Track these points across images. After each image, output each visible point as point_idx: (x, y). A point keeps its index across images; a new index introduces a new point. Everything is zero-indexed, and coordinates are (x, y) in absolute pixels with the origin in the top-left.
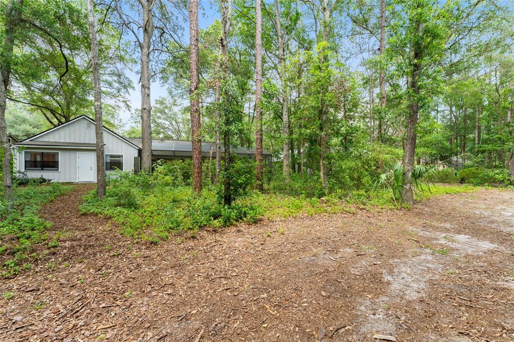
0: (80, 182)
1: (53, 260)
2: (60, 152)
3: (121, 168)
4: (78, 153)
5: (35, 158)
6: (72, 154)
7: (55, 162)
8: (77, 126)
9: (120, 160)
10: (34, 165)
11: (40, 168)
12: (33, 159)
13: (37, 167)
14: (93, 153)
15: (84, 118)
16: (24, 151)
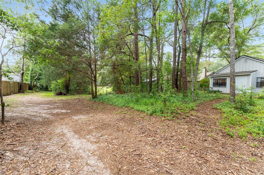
1: (183, 120)
2: (227, 78)
4: (237, 78)
5: (218, 81)
7: (226, 83)
8: (238, 62)
10: (216, 84)
11: (218, 86)
12: (216, 82)
13: (218, 85)
14: (246, 77)
15: (243, 57)
16: (213, 78)
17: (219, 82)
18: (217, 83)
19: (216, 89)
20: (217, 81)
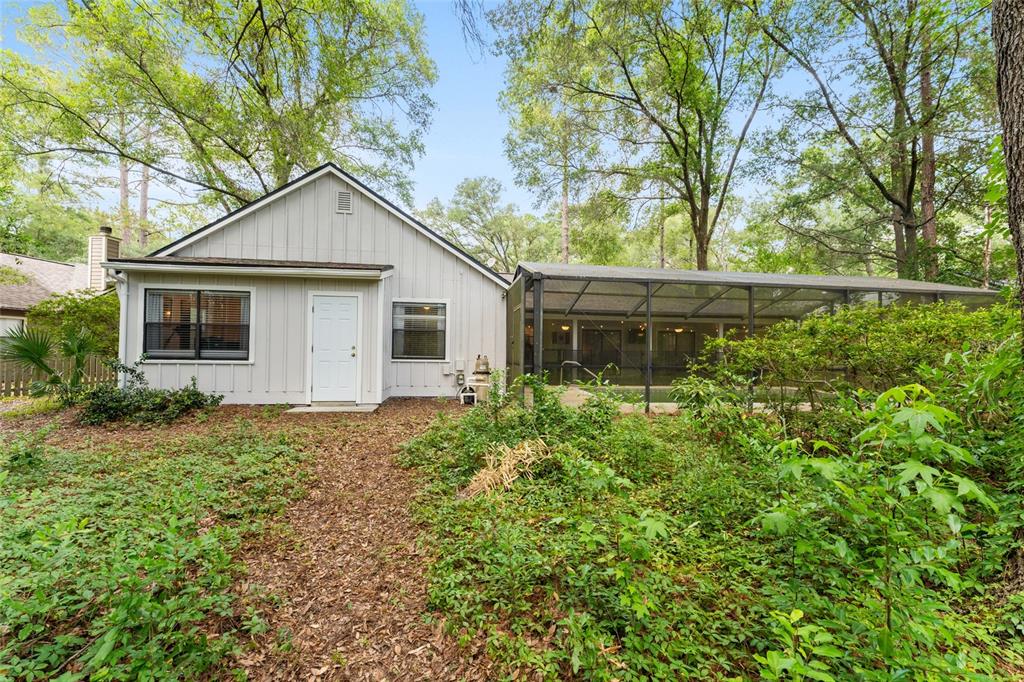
0: (320, 403)
2: (253, 290)
3: (439, 353)
4: (313, 295)
5: (185, 312)
6: (293, 297)
7: (239, 326)
8: (308, 201)
9: (436, 322)
10: (177, 338)
11: (191, 352)
12: (177, 319)
13: (188, 348)
14: (360, 295)
15: (330, 174)
16: (142, 287)
17: (193, 319)
18: (183, 328)
19: (169, 377)
20: (176, 307)
